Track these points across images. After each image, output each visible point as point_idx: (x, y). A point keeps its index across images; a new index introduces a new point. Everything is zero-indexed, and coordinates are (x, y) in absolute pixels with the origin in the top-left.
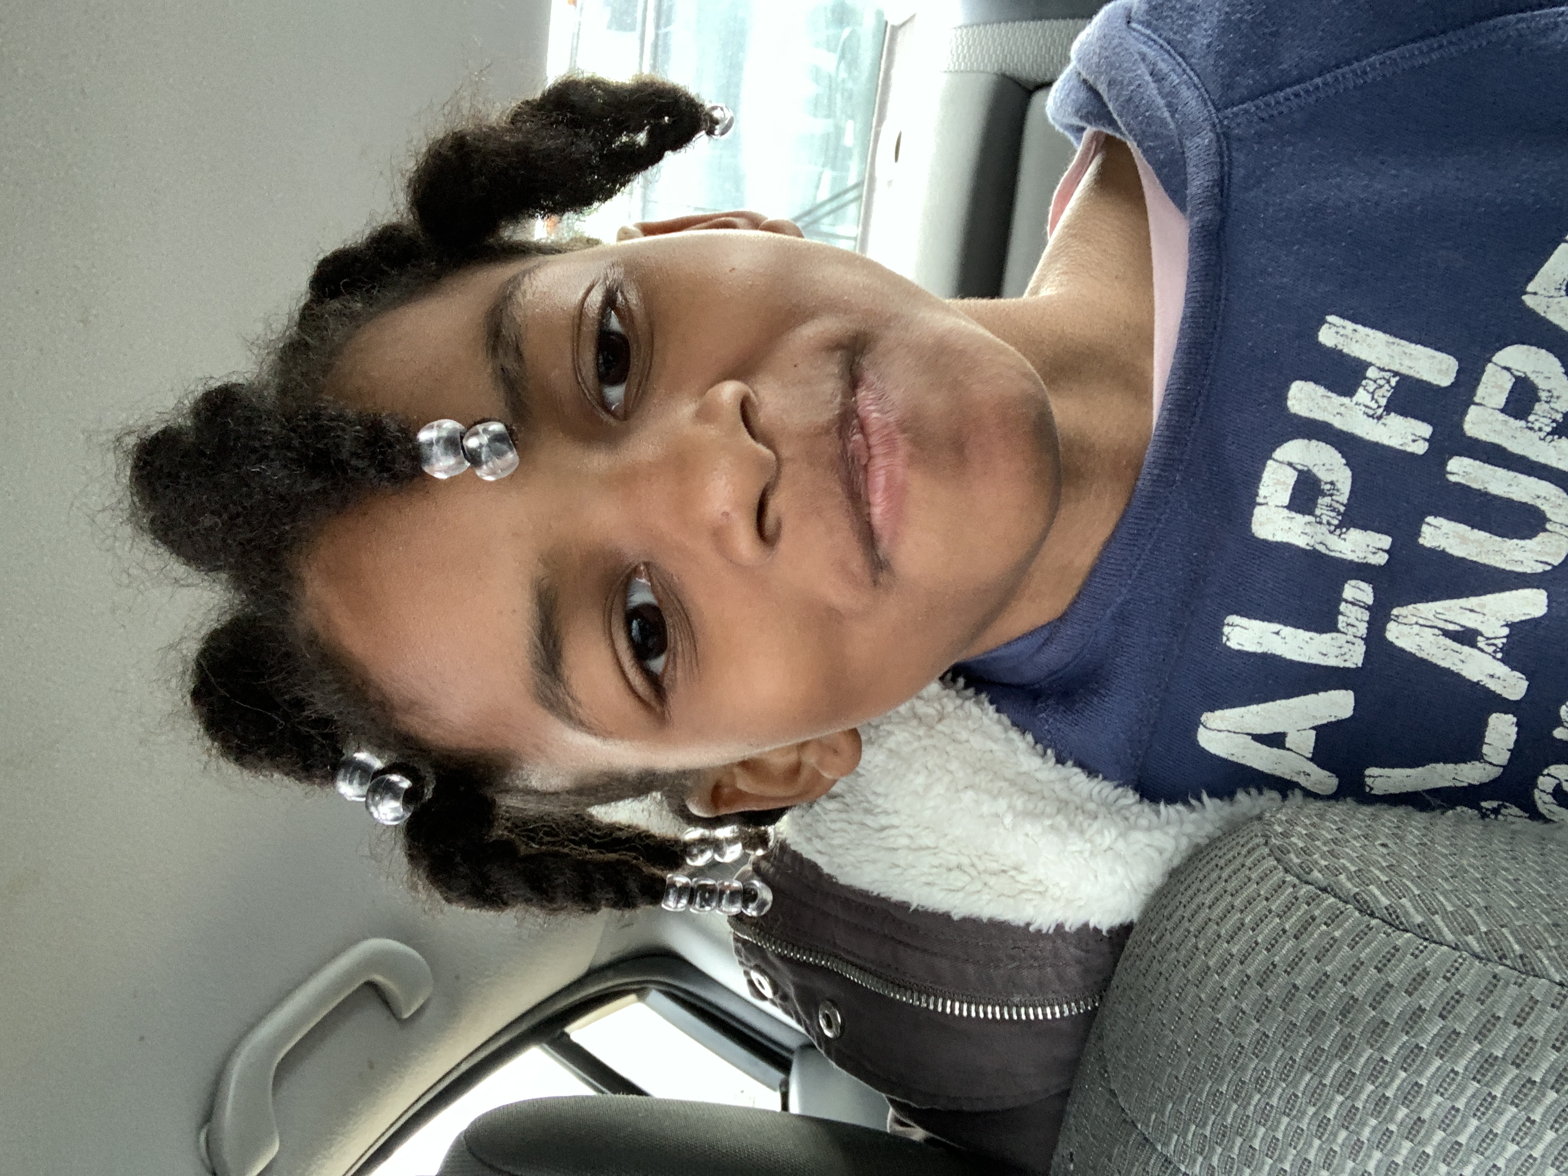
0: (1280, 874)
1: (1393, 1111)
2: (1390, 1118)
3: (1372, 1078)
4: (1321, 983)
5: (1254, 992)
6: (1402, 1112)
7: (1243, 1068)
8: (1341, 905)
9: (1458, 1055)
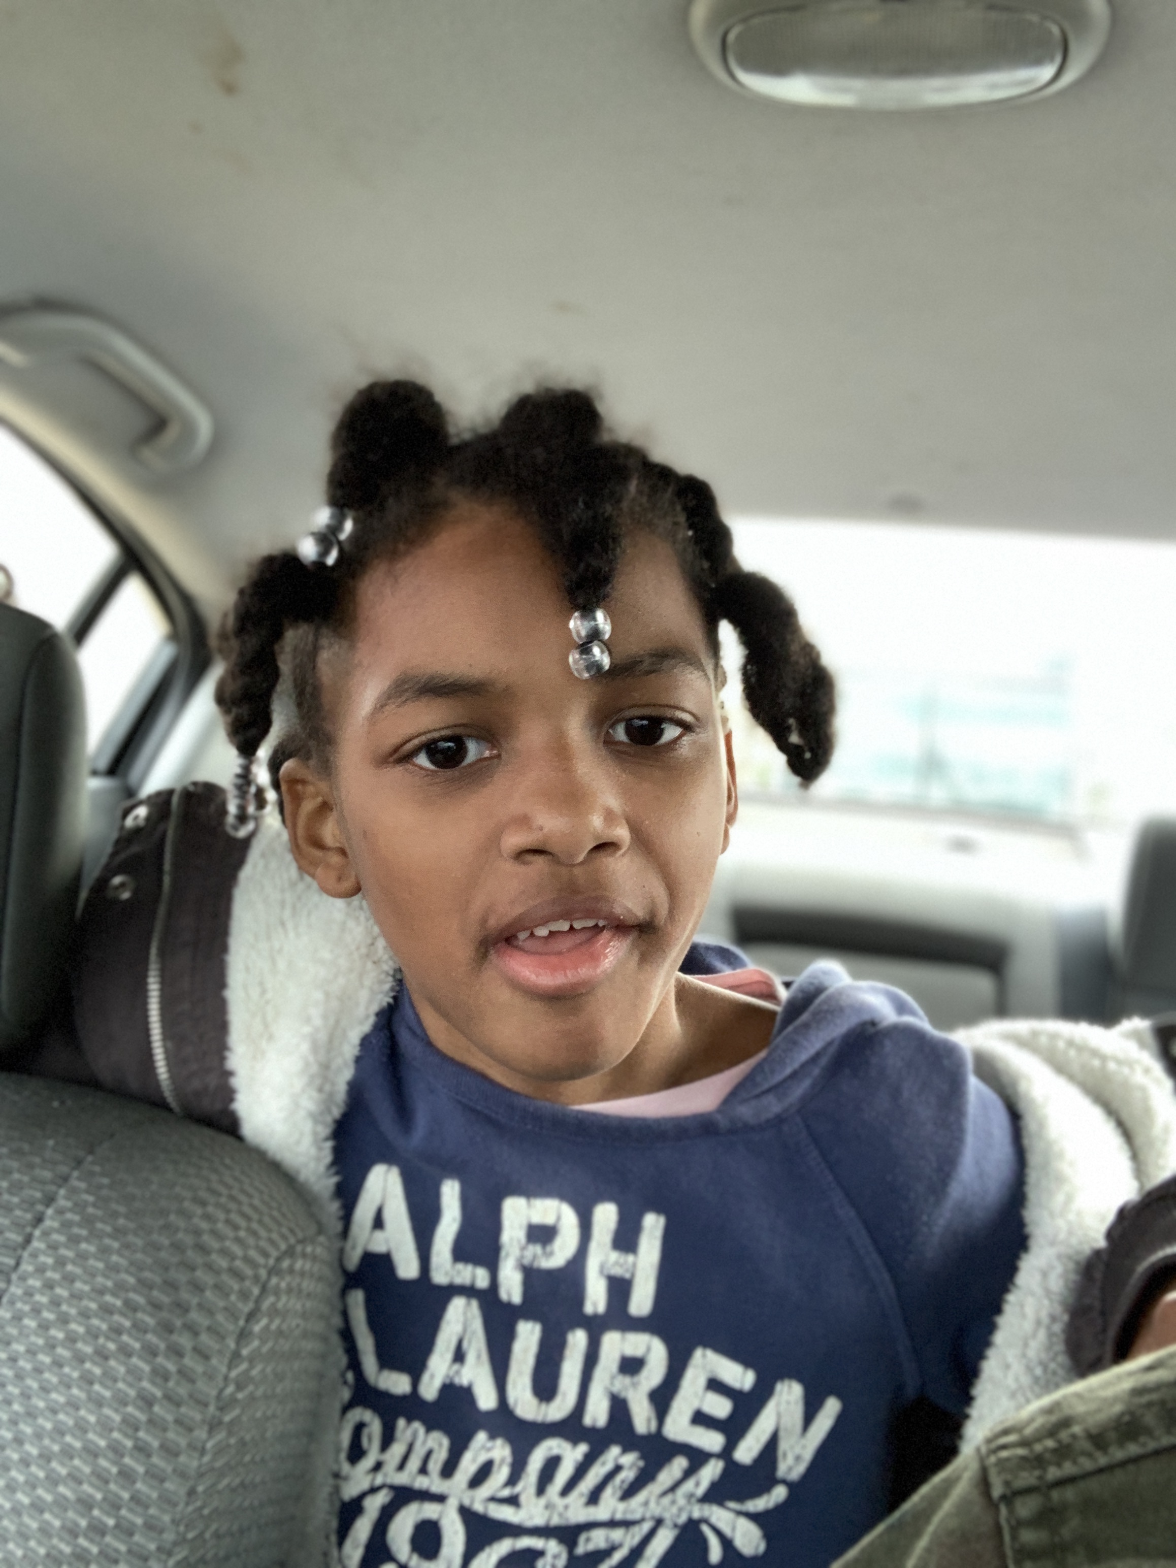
0: (274, 1254)
1: (113, 1340)
2: (108, 1338)
3: (135, 1325)
4: (198, 1288)
5: (189, 1240)
6: (112, 1346)
7: (136, 1234)
8: (253, 1298)
9: (153, 1383)
